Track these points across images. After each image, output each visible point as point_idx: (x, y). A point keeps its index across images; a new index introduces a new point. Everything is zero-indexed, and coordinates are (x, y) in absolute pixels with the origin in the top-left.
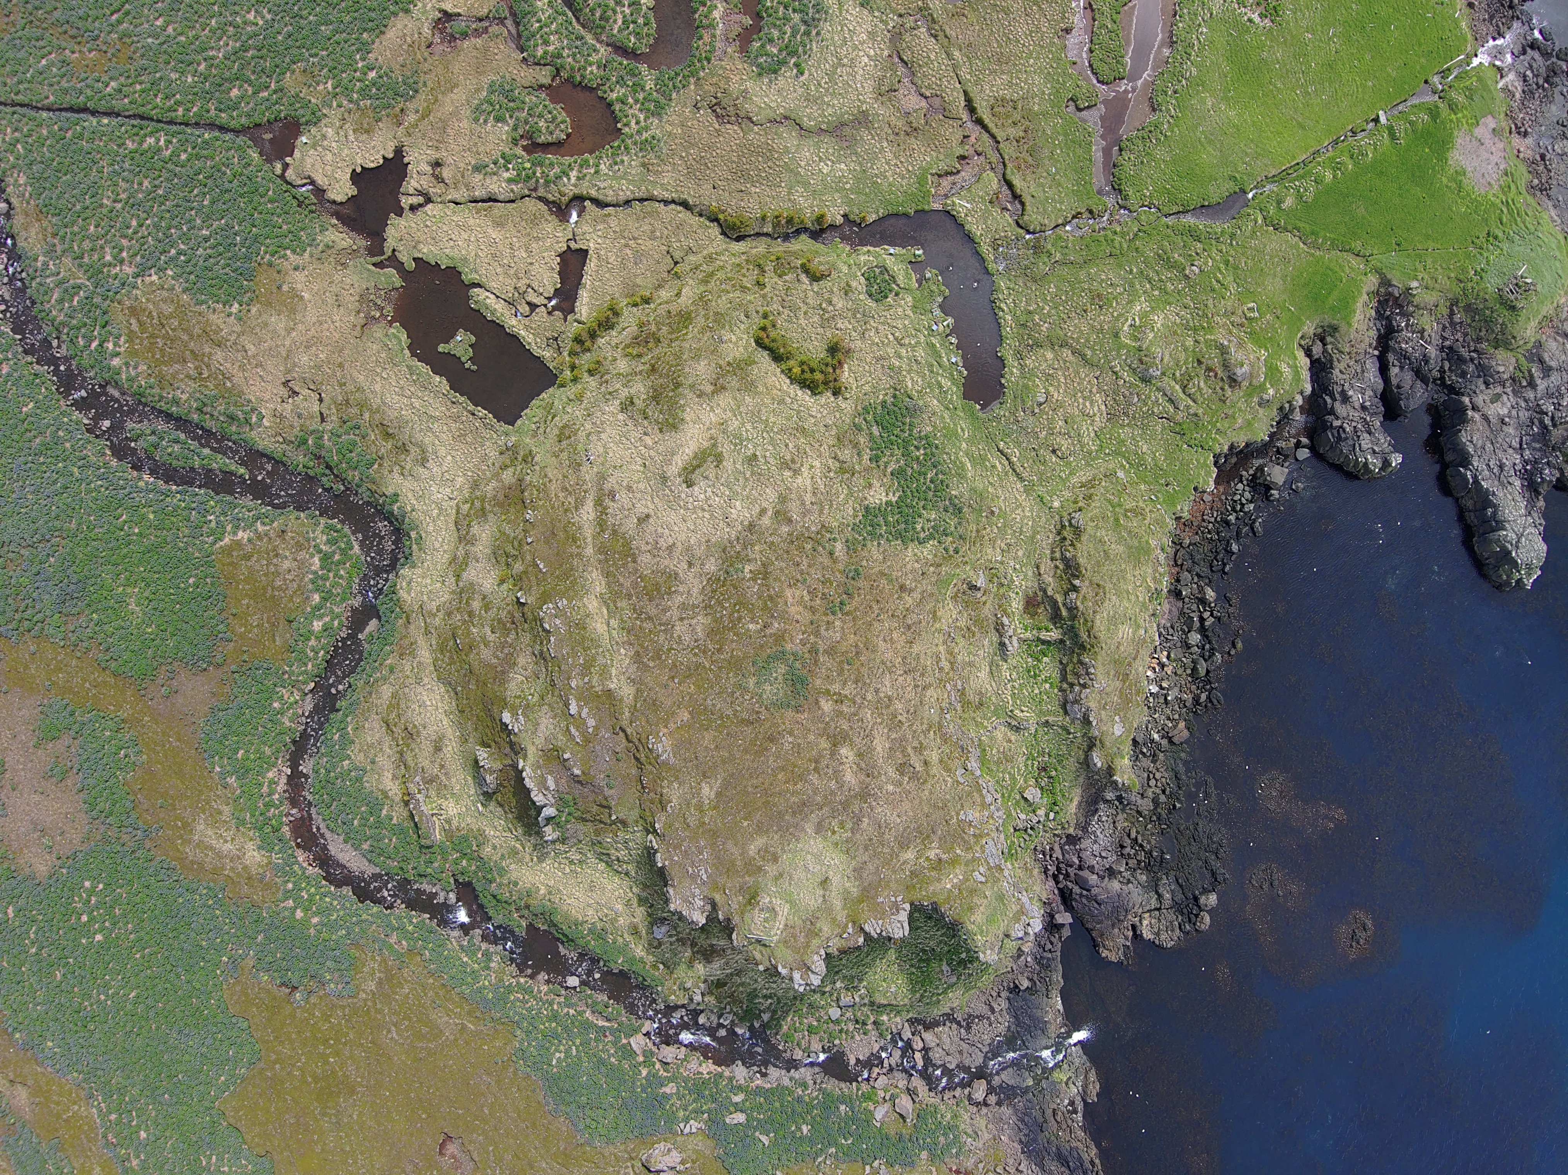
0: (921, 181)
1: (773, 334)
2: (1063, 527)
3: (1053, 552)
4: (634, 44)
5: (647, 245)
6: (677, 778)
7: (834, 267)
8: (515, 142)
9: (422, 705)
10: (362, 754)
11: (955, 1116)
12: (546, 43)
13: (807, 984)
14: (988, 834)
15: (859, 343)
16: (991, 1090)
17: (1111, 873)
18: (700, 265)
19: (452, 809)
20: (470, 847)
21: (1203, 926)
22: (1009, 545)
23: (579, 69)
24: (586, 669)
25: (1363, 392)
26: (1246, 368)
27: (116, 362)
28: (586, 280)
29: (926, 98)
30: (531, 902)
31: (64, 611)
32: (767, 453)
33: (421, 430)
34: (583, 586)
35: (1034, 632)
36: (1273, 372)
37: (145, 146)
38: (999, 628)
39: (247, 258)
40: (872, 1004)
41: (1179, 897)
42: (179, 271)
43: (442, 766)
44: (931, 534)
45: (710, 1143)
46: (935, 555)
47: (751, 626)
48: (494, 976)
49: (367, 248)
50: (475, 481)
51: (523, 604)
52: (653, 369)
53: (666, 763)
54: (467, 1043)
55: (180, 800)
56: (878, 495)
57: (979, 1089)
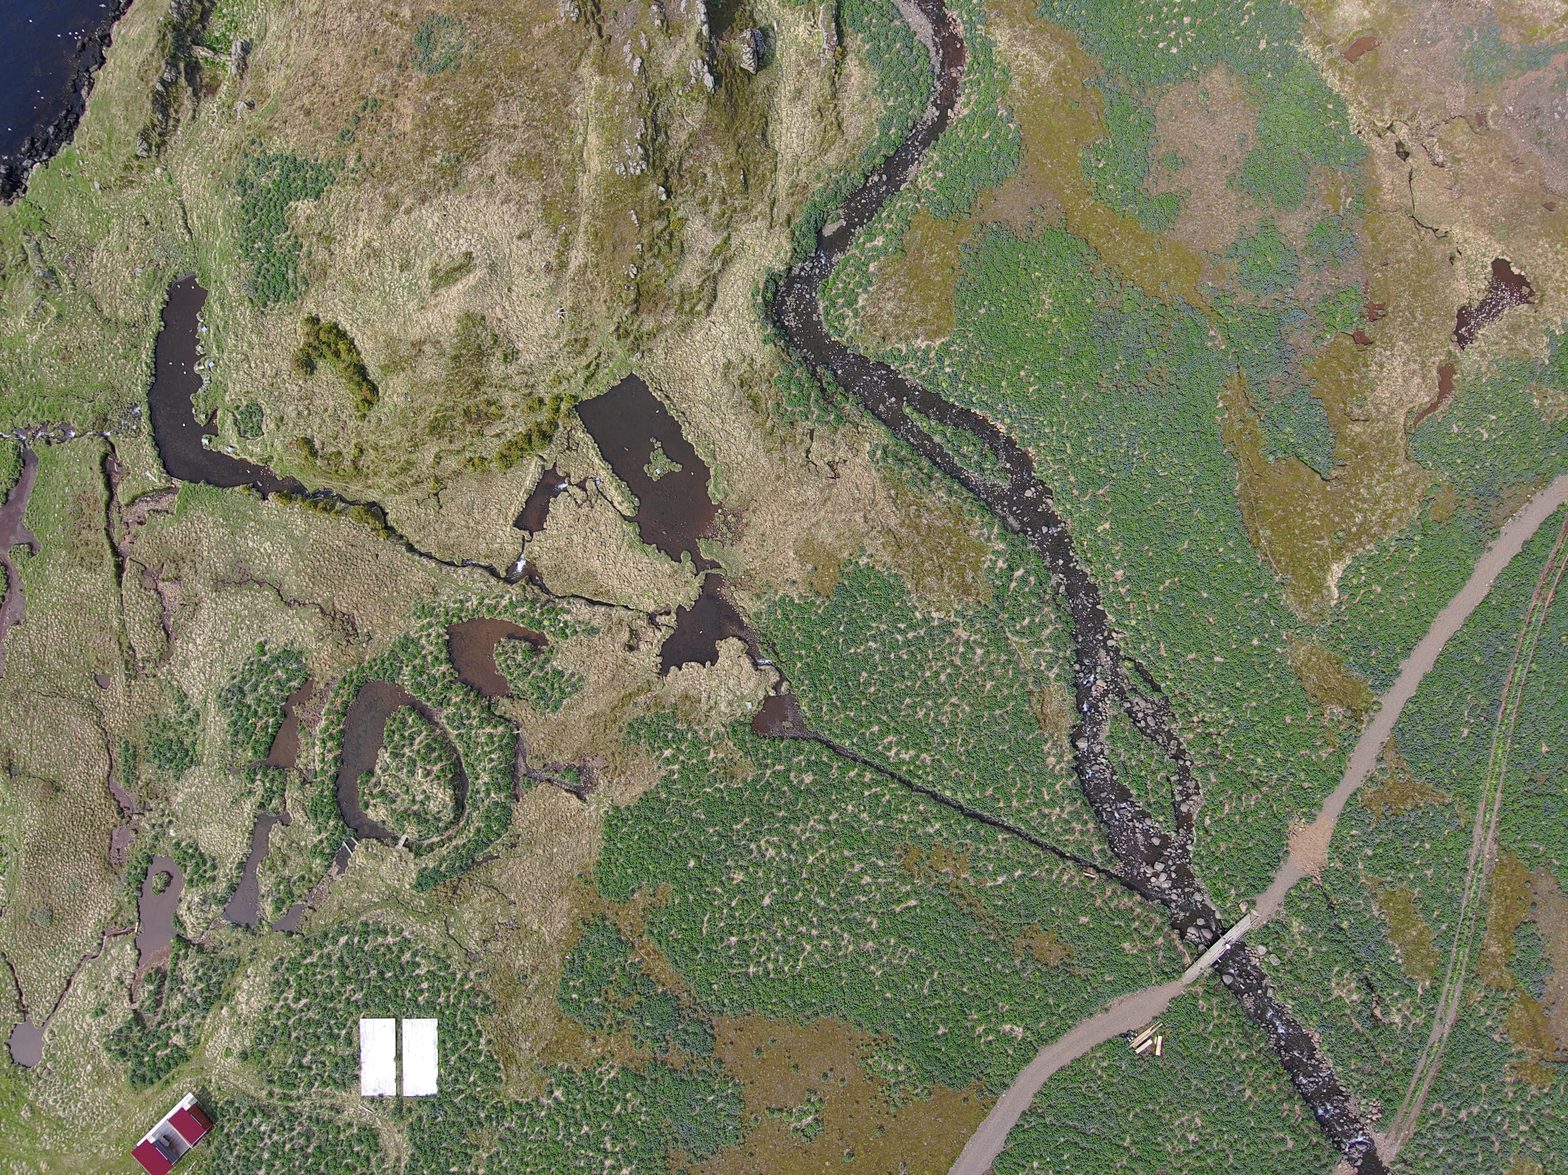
0: (183, 510)
1: (359, 394)
4: (410, 715)
5: (459, 520)
7: (286, 448)
8: (551, 647)
9: (800, 135)
12: (491, 736)
15: (284, 366)
18: (412, 485)
19: (802, 31)
23: (468, 701)
24: (615, 101)
27: (1000, 546)
28: (523, 497)
29: (156, 590)
32: (390, 271)
33: (722, 395)
34: (598, 184)
35: (218, 60)
37: (912, 752)
39: (838, 607)
42: (909, 613)
43: (800, 73)
44: (271, 163)
46: (271, 139)
47: (451, 102)
49: (722, 585)
50: (683, 331)
51: (663, 186)
52: (477, 384)
55: (1056, 104)
56: (304, 207)
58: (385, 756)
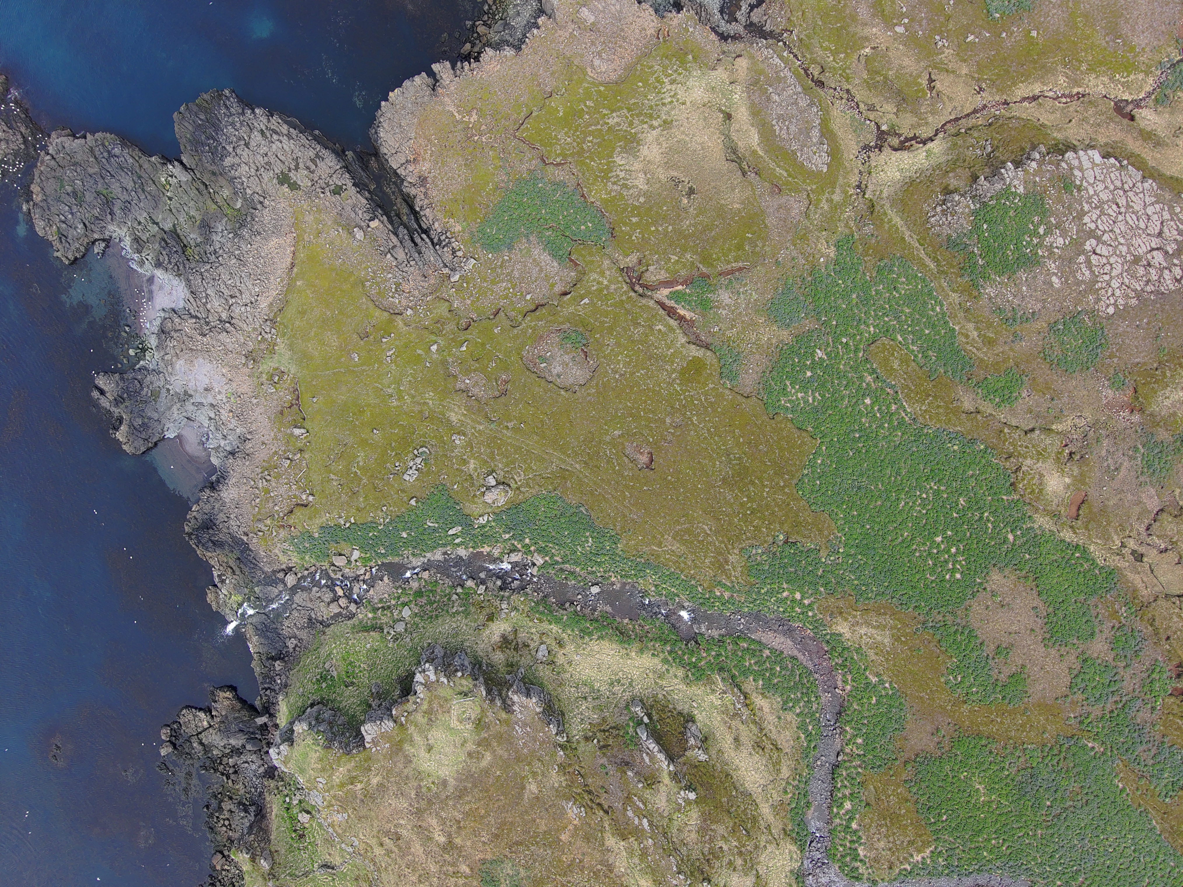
6: (557, 791)
10: (789, 720)
11: (303, 559)
13: (424, 671)
14: (324, 808)
16: (283, 581)
17: (237, 751)
19: (714, 700)
20: (693, 674)
21: (165, 730)
24: (644, 852)
30: (639, 643)
31: (1030, 770)
40: (381, 630)
41: (186, 745)
43: (729, 728)
45: (467, 511)
48: (651, 582)
53: (568, 799)
54: (655, 537)
55: (907, 655)
57: (291, 580)
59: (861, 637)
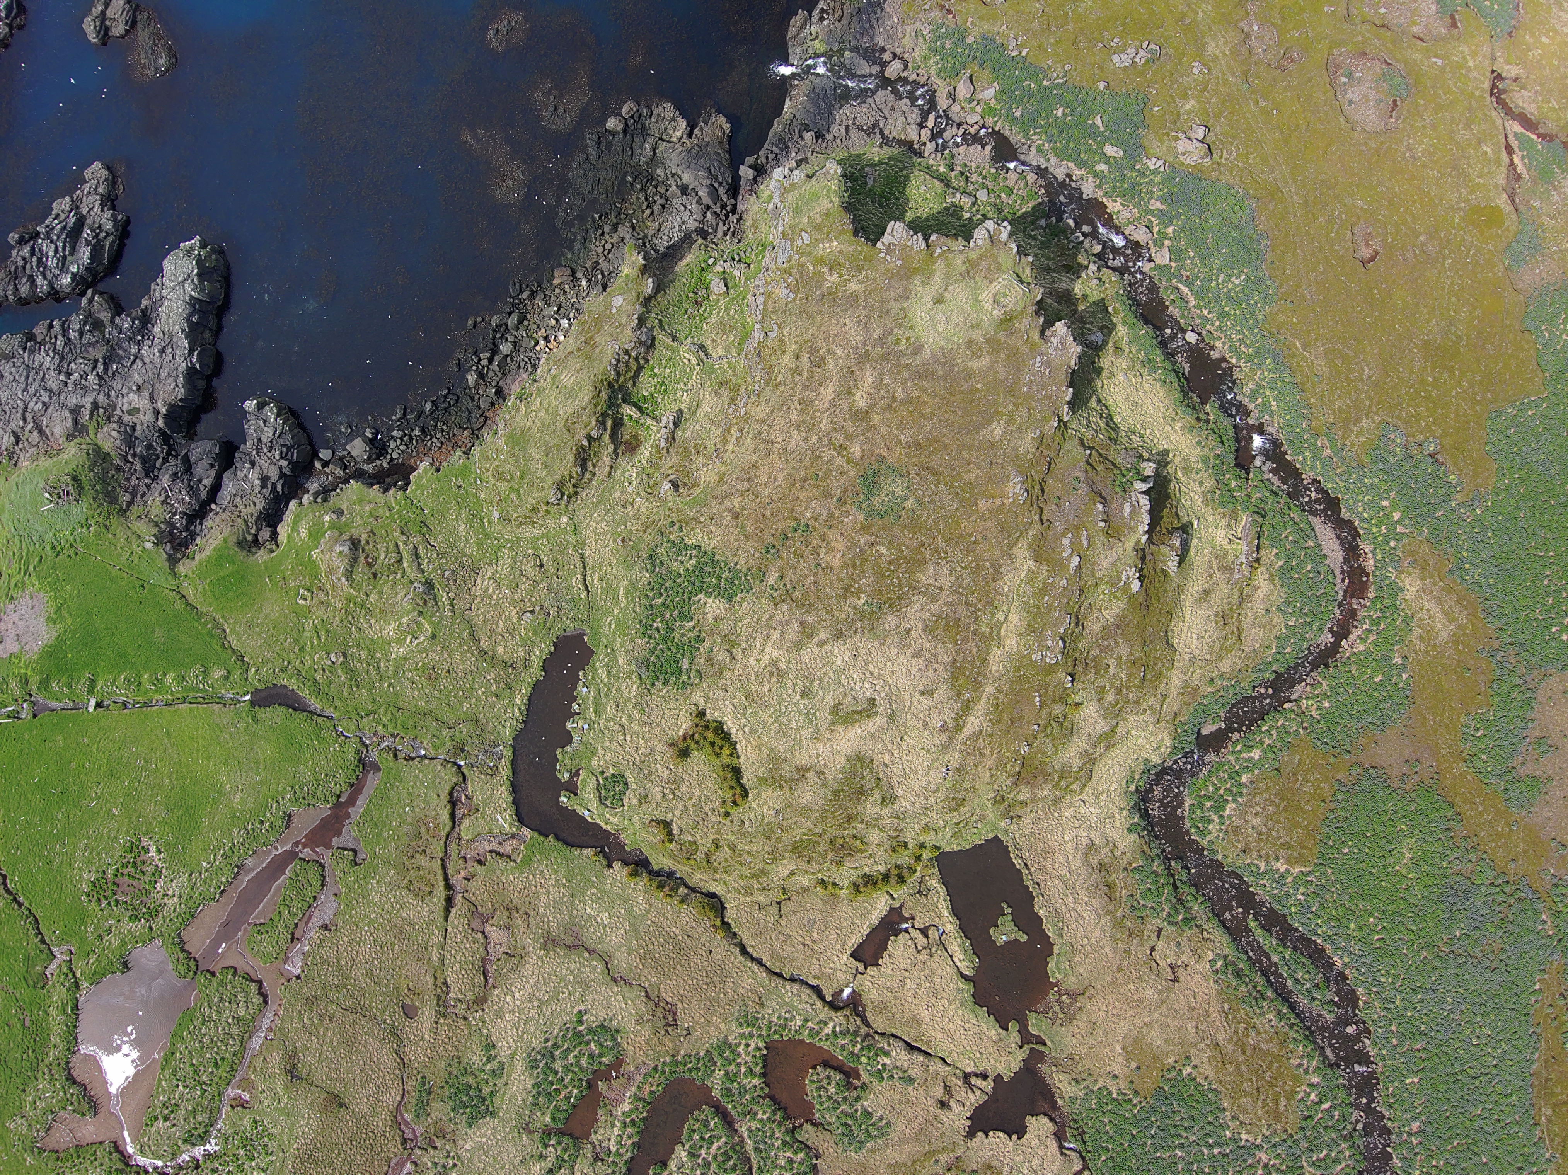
0: (527, 860)
1: (729, 795)
2: (570, 497)
3: (590, 480)
4: (713, 1119)
5: (796, 932)
6: (1017, 455)
7: (644, 826)
8: (864, 1087)
9: (1200, 637)
10: (1274, 623)
11: (926, 58)
12: (791, 1161)
13: (999, 225)
14: (778, 269)
15: (659, 747)
16: (884, 64)
17: (684, 190)
18: (759, 890)
19: (1221, 536)
20: (1222, 494)
21: (632, 105)
22: (624, 506)
23: (774, 1122)
24: (1046, 589)
25: (245, 479)
26: (338, 549)
27: (1315, 1079)
28: (865, 930)
29: (483, 933)
30: (1194, 422)
31: (1469, 882)
32: (790, 694)
33: (1079, 875)
34: (1010, 662)
35: (643, 421)
36: (316, 534)
38: (671, 439)
39: (1153, 1109)
40: (948, 185)
41: (638, 140)
42: (1220, 1131)
43: (1210, 576)
44: (686, 550)
45: (1146, 142)
46: (693, 529)
47: (884, 551)
48: (1256, 377)
50: (1055, 805)
51: (1071, 675)
52: (850, 818)
53: (1020, 473)
54: (1309, 332)
55: (1450, 665)
56: (714, 606)
57: (894, 69)
58: (681, 1154)
59: (1421, 609)
